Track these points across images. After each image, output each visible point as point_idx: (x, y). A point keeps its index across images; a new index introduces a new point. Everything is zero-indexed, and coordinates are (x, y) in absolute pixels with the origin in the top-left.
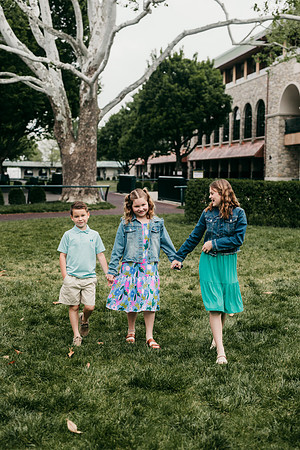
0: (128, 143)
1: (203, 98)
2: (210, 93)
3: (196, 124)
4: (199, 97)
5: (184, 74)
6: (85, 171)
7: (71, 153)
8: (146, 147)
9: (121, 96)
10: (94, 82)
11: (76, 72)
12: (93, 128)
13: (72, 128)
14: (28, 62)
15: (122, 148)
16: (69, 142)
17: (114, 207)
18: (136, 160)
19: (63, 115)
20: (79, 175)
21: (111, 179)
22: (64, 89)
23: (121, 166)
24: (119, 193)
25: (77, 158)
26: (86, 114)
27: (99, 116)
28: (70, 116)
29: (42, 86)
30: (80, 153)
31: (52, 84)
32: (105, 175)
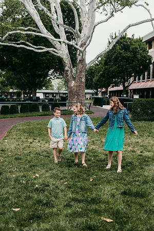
0: (98, 81)
1: (137, 58)
2: (141, 55)
3: (133, 70)
4: (135, 57)
5: (127, 45)
6: (79, 95)
7: (72, 85)
8: (107, 83)
9: (97, 58)
10: (84, 51)
11: (75, 46)
12: (83, 73)
13: (72, 73)
14: (51, 41)
15: (95, 83)
16: (72, 81)
17: (94, 113)
18: (102, 89)
19: (68, 67)
20: (76, 97)
21: (88, 99)
22: (68, 54)
23: (94, 92)
24: (94, 106)
25: (75, 88)
26: (80, 66)
27: (87, 67)
28: (72, 67)
29: (58, 53)
30: (77, 86)
31: (63, 52)
32: (86, 97)
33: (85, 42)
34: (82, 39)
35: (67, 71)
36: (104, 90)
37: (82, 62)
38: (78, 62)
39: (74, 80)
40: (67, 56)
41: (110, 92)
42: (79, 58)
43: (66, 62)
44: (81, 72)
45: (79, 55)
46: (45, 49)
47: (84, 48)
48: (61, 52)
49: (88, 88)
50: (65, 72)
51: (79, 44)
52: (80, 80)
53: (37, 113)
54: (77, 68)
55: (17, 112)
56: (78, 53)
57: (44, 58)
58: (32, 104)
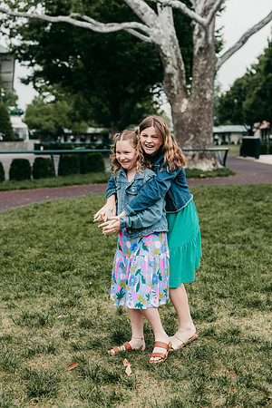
0: (253, 106)
6: (199, 131)
7: (183, 111)
9: (244, 40)
10: (209, 23)
11: (187, 11)
12: (208, 80)
13: (184, 82)
14: (133, 7)
15: (246, 111)
16: (181, 98)
17: (233, 174)
18: (261, 123)
19: (173, 66)
20: (192, 136)
21: (236, 143)
22: (175, 37)
23: (245, 130)
24: (242, 158)
25: (190, 116)
26: (200, 63)
27: (217, 65)
28: (183, 68)
29: (150, 33)
30: (193, 111)
31: (161, 31)
32: (230, 139)
33: (213, 4)
35: (171, 75)
36: (265, 125)
37: (205, 54)
38: (195, 52)
39: (187, 97)
40: (172, 40)
42: (198, 43)
43: (168, 54)
44: (203, 77)
45: (199, 36)
46: (116, 27)
47: (209, 16)
48: (156, 31)
49: (234, 123)
50: (166, 78)
51: (200, 7)
52: (200, 96)
53: (98, 177)
54: (194, 67)
55: (51, 174)
56: (196, 32)
57: (127, 53)
58: (86, 156)
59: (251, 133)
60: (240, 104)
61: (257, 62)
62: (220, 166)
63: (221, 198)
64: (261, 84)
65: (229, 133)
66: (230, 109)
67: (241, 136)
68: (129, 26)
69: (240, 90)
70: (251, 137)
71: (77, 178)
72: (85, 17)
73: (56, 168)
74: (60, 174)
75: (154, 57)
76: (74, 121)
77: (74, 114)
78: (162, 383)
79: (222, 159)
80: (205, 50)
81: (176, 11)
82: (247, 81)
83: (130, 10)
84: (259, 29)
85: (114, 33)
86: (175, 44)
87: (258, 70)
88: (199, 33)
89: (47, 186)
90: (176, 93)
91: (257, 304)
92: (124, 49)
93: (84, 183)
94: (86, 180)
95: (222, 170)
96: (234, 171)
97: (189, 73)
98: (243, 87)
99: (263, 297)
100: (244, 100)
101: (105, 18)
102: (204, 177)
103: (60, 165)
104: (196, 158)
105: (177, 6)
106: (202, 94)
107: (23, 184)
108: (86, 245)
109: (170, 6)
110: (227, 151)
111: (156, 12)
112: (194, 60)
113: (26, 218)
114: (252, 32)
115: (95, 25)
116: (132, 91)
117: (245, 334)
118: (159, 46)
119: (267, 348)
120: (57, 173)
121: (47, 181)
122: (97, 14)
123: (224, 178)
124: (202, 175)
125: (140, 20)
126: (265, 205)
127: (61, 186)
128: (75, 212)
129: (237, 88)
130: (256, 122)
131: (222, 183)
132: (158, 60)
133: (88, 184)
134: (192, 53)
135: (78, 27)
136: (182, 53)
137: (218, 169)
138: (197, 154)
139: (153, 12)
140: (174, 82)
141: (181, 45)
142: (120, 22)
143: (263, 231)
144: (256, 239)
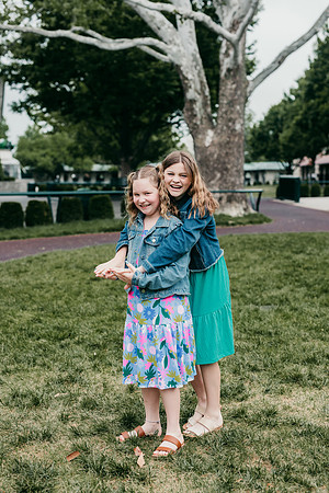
6: (226, 169)
7: (207, 145)
8: (315, 143)
9: (280, 60)
10: (239, 40)
11: (213, 25)
12: (238, 107)
13: (209, 110)
14: (147, 19)
15: (283, 145)
16: (206, 129)
17: (269, 221)
18: (302, 159)
19: (196, 91)
20: (219, 175)
21: (271, 183)
22: (198, 56)
23: (283, 168)
24: (279, 201)
25: (216, 152)
26: (228, 87)
27: (248, 90)
28: (207, 93)
29: (167, 51)
30: (220, 145)
31: (182, 48)
32: (264, 179)
33: (243, 17)
34: (235, 9)
35: (193, 101)
36: (306, 161)
37: (234, 76)
38: (222, 74)
39: (213, 128)
40: (195, 59)
41: (322, 167)
42: (226, 63)
43: (190, 77)
44: (231, 103)
45: (227, 54)
46: (127, 43)
47: (239, 31)
48: (175, 49)
49: (269, 158)
50: (187, 105)
51: (227, 20)
52: (228, 127)
53: (105, 223)
54: (221, 92)
55: (48, 221)
56: (223, 50)
57: (141, 75)
58: (91, 199)
59: (289, 171)
60: (276, 136)
61: (296, 86)
62: (252, 211)
63: (253, 250)
64: (301, 112)
65: (263, 172)
66: (264, 143)
67: (278, 175)
68: (142, 42)
69: (277, 120)
70: (290, 176)
71: (80, 226)
72: (90, 32)
73: (54, 213)
74: (59, 220)
75: (172, 81)
76: (75, 156)
77: (76, 148)
78: (182, 476)
79: (254, 202)
80: (234, 72)
81: (199, 25)
82: (285, 109)
83: (144, 23)
84: (298, 47)
85: (125, 51)
86: (197, 64)
87: (297, 96)
88: (226, 52)
89: (43, 235)
90: (199, 123)
91: (297, 379)
92: (136, 70)
93: (88, 231)
94: (91, 228)
95: (255, 215)
96: (269, 217)
97: (215, 99)
98: (279, 117)
99: (304, 370)
100: (281, 132)
101: (114, 33)
102: (233, 224)
103: (58, 210)
104: (224, 201)
105: (201, 19)
106: (230, 124)
107: (13, 232)
108: (91, 307)
109: (192, 18)
110: (260, 193)
111: (176, 26)
112: (221, 83)
113: (17, 274)
114: (290, 51)
115: (102, 41)
116: (146, 120)
117: (283, 416)
118: (178, 67)
119: (309, 432)
120: (55, 219)
121: (43, 229)
122: (104, 28)
123: (257, 226)
124: (230, 222)
125: (155, 36)
126: (307, 258)
127: (60, 235)
128: (77, 267)
129: (272, 117)
130: (296, 158)
131: (255, 232)
132: (177, 84)
133: (92, 232)
134: (219, 76)
135: (81, 43)
136: (206, 75)
137: (250, 215)
138: (225, 196)
139: (172, 25)
140: (197, 109)
141: (206, 65)
142: (132, 38)
143: (303, 290)
144: (296, 299)
